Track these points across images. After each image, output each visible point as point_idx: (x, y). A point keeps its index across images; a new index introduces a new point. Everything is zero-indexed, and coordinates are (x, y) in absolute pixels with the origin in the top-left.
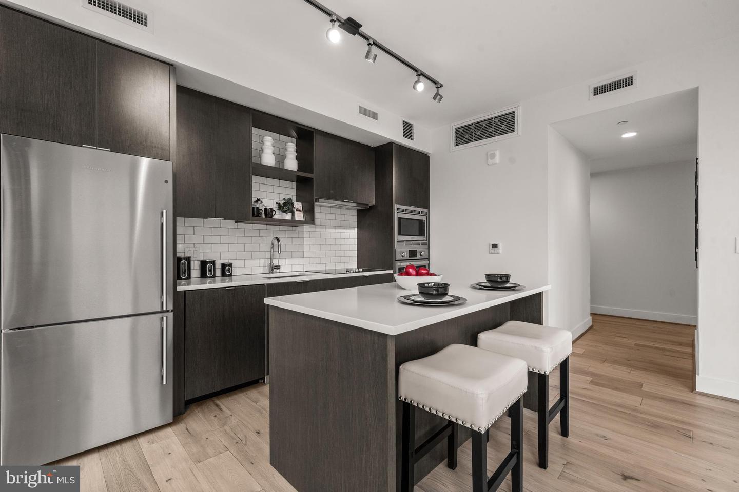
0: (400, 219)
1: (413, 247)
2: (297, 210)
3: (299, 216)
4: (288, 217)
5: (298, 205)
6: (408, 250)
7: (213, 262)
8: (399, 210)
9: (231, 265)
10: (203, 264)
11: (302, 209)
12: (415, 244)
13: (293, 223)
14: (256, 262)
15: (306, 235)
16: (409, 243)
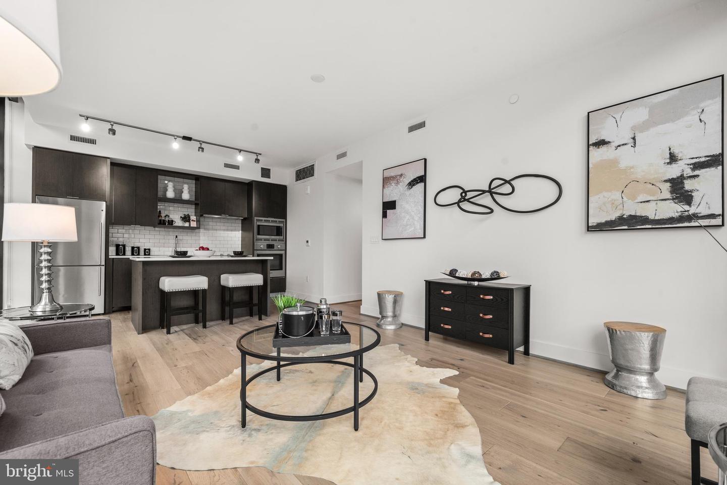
0: (259, 226)
1: (271, 243)
2: (192, 221)
3: (194, 224)
4: (187, 224)
5: (193, 218)
6: (266, 244)
7: (138, 248)
8: (257, 220)
9: (149, 250)
10: (133, 248)
11: (195, 220)
12: (272, 240)
13: (190, 228)
14: (167, 249)
15: (201, 234)
16: (265, 240)
